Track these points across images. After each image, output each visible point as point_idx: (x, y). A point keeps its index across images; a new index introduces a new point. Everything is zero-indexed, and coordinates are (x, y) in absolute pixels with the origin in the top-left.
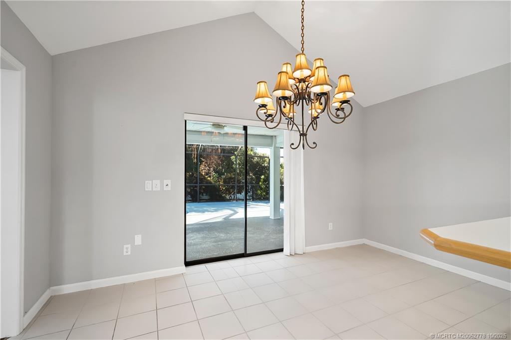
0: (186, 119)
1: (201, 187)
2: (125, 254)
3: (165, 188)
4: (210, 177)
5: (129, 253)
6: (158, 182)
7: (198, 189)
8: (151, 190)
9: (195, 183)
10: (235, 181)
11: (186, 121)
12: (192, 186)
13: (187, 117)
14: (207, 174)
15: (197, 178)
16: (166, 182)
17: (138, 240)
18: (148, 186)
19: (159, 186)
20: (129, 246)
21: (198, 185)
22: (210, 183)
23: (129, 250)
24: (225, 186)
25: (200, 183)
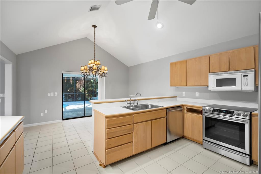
0: (62, 73)
1: (76, 95)
2: (41, 116)
3: (55, 95)
4: (81, 89)
5: (43, 116)
6: (53, 93)
7: (75, 95)
8: (50, 95)
9: (73, 93)
10: (92, 91)
11: (62, 74)
12: (72, 94)
13: (62, 72)
14: (80, 88)
15: (74, 90)
16: (55, 93)
17: (46, 111)
18: (49, 94)
19: (53, 94)
20: (43, 113)
21: (75, 93)
22: (81, 92)
23: (43, 115)
24: (88, 94)
25: (76, 93)
